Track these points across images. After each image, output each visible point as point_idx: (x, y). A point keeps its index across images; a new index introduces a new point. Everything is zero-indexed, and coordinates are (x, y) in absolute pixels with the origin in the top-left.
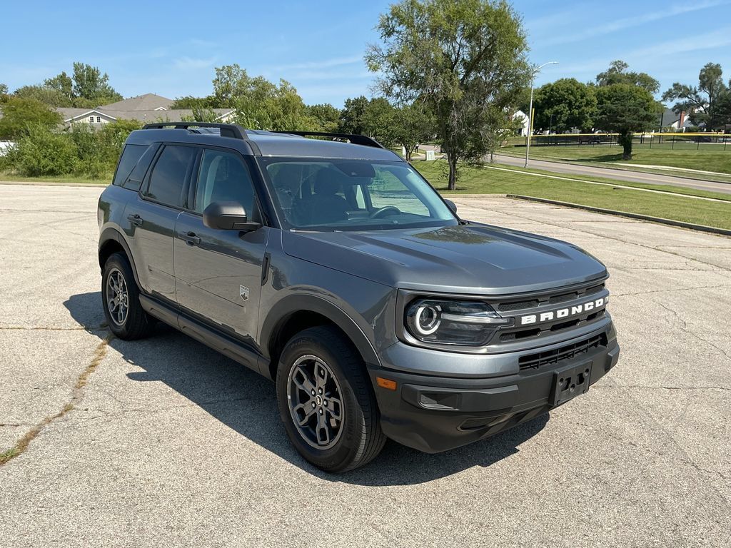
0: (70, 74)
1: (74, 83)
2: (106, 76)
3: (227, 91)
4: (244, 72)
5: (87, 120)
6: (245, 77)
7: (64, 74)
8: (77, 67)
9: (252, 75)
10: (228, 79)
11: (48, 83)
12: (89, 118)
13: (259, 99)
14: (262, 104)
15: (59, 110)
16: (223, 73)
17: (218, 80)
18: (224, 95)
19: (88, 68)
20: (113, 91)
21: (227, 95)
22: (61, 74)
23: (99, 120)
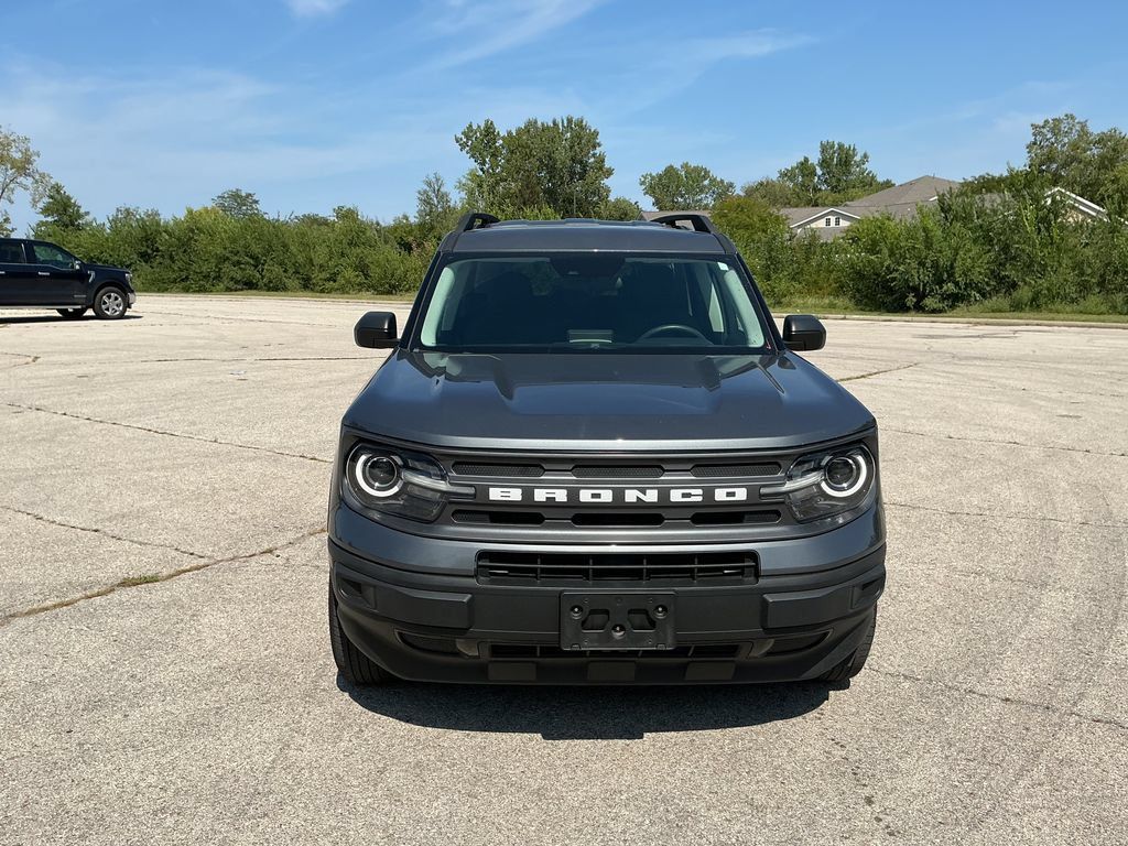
0: (815, 158)
1: (819, 172)
2: (865, 156)
3: (1050, 159)
4: (1083, 126)
5: (821, 224)
6: (1084, 132)
7: (806, 160)
8: (825, 148)
9: (1096, 128)
10: (1053, 140)
11: (783, 175)
12: (824, 220)
13: (1106, 168)
14: (1110, 175)
15: (784, 212)
16: (1045, 131)
17: (1035, 144)
18: (1044, 168)
19: (841, 146)
20: (873, 177)
21: (1049, 167)
22: (803, 160)
23: (837, 223)
